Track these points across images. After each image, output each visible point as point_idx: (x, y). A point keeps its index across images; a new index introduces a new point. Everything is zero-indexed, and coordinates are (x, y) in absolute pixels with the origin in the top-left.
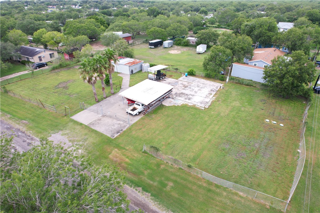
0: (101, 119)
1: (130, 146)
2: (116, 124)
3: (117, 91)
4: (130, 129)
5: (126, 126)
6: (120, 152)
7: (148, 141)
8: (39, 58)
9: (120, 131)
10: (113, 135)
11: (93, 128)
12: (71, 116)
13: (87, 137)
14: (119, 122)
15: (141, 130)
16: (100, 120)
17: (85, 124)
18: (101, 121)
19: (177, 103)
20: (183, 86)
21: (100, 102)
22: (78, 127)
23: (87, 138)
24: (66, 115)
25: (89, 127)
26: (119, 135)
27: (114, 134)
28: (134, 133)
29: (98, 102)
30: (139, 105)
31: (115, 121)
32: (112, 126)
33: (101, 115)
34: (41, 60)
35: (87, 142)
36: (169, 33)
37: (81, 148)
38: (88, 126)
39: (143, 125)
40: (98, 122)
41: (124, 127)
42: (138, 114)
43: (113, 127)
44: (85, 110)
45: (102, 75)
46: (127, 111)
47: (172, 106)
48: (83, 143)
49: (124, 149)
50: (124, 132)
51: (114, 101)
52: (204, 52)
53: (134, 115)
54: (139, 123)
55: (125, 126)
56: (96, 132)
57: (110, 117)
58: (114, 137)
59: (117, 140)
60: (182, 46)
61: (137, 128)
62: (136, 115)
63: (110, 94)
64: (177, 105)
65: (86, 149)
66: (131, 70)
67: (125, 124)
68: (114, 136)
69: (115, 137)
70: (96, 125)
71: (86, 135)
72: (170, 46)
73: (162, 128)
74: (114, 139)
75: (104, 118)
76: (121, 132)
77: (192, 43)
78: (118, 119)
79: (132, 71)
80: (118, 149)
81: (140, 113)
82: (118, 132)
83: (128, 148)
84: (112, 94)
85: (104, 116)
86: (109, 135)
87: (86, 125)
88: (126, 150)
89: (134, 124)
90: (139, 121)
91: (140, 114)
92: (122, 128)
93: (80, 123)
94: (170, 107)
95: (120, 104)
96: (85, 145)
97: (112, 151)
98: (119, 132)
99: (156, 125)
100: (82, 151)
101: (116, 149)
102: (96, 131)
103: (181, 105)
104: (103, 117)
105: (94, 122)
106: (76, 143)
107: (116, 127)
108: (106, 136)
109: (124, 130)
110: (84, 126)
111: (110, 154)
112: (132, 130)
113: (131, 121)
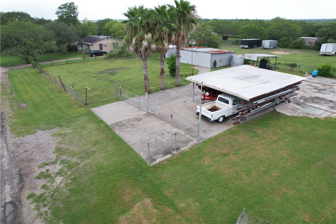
0: (141, 118)
1: (190, 201)
2: (168, 133)
3: (186, 83)
4: (198, 150)
5: (191, 140)
6: (155, 211)
7: (247, 196)
8: (100, 46)
9: (174, 150)
10: (154, 158)
11: (118, 132)
12: (93, 107)
13: (94, 149)
14: (176, 130)
15: (227, 159)
16: (138, 120)
17: (107, 123)
18: (139, 123)
19: (313, 113)
20: (314, 89)
21: (152, 94)
22: (92, 126)
23: (94, 152)
24: (86, 104)
25: (110, 129)
26: (168, 160)
27: (156, 153)
28: (207, 161)
29: (149, 93)
30: (227, 102)
31: (168, 127)
32: (160, 135)
33: (145, 113)
34: (101, 48)
35: (89, 161)
36: (271, 33)
37: (66, 173)
38: (110, 127)
39: (234, 146)
40: (133, 123)
41: (184, 143)
42: (221, 120)
43: (159, 137)
44: (121, 102)
45: (163, 43)
46: (198, 111)
47: (301, 118)
48: (79, 161)
49: (172, 205)
50: (184, 154)
51: (177, 95)
52: (334, 54)
53: (212, 119)
54: (224, 140)
55: (187, 142)
56: (119, 141)
57: (161, 118)
58: (154, 163)
59: (160, 171)
60: (291, 48)
61: (217, 150)
62: (217, 121)
63: (173, 86)
64: (313, 117)
65: (74, 180)
66: (213, 61)
67: (188, 136)
68: (155, 160)
69: (157, 162)
70: (127, 127)
71: (96, 143)
72: (272, 48)
73: (289, 164)
74: (155, 167)
75: (149, 118)
76: (174, 152)
77: (308, 44)
78: (175, 125)
79: (215, 62)
80: (154, 202)
81: (225, 119)
82: (167, 152)
83: (183, 205)
84: (176, 86)
85: (149, 114)
86: (144, 155)
87: (109, 124)
88: (178, 211)
89: (210, 139)
90: (223, 135)
91: (226, 122)
92: (180, 145)
93: (100, 119)
94: (296, 117)
95: (186, 101)
96: (81, 166)
97: (134, 202)
98: (170, 153)
99: (267, 151)
100: (61, 183)
101: (147, 201)
102: (120, 139)
103: (324, 118)
104: (146, 116)
105: (125, 122)
106: (64, 157)
107: (167, 139)
108: (137, 155)
109: (182, 149)
110: (102, 125)
111: (124, 212)
112: (204, 154)
113: (205, 132)
